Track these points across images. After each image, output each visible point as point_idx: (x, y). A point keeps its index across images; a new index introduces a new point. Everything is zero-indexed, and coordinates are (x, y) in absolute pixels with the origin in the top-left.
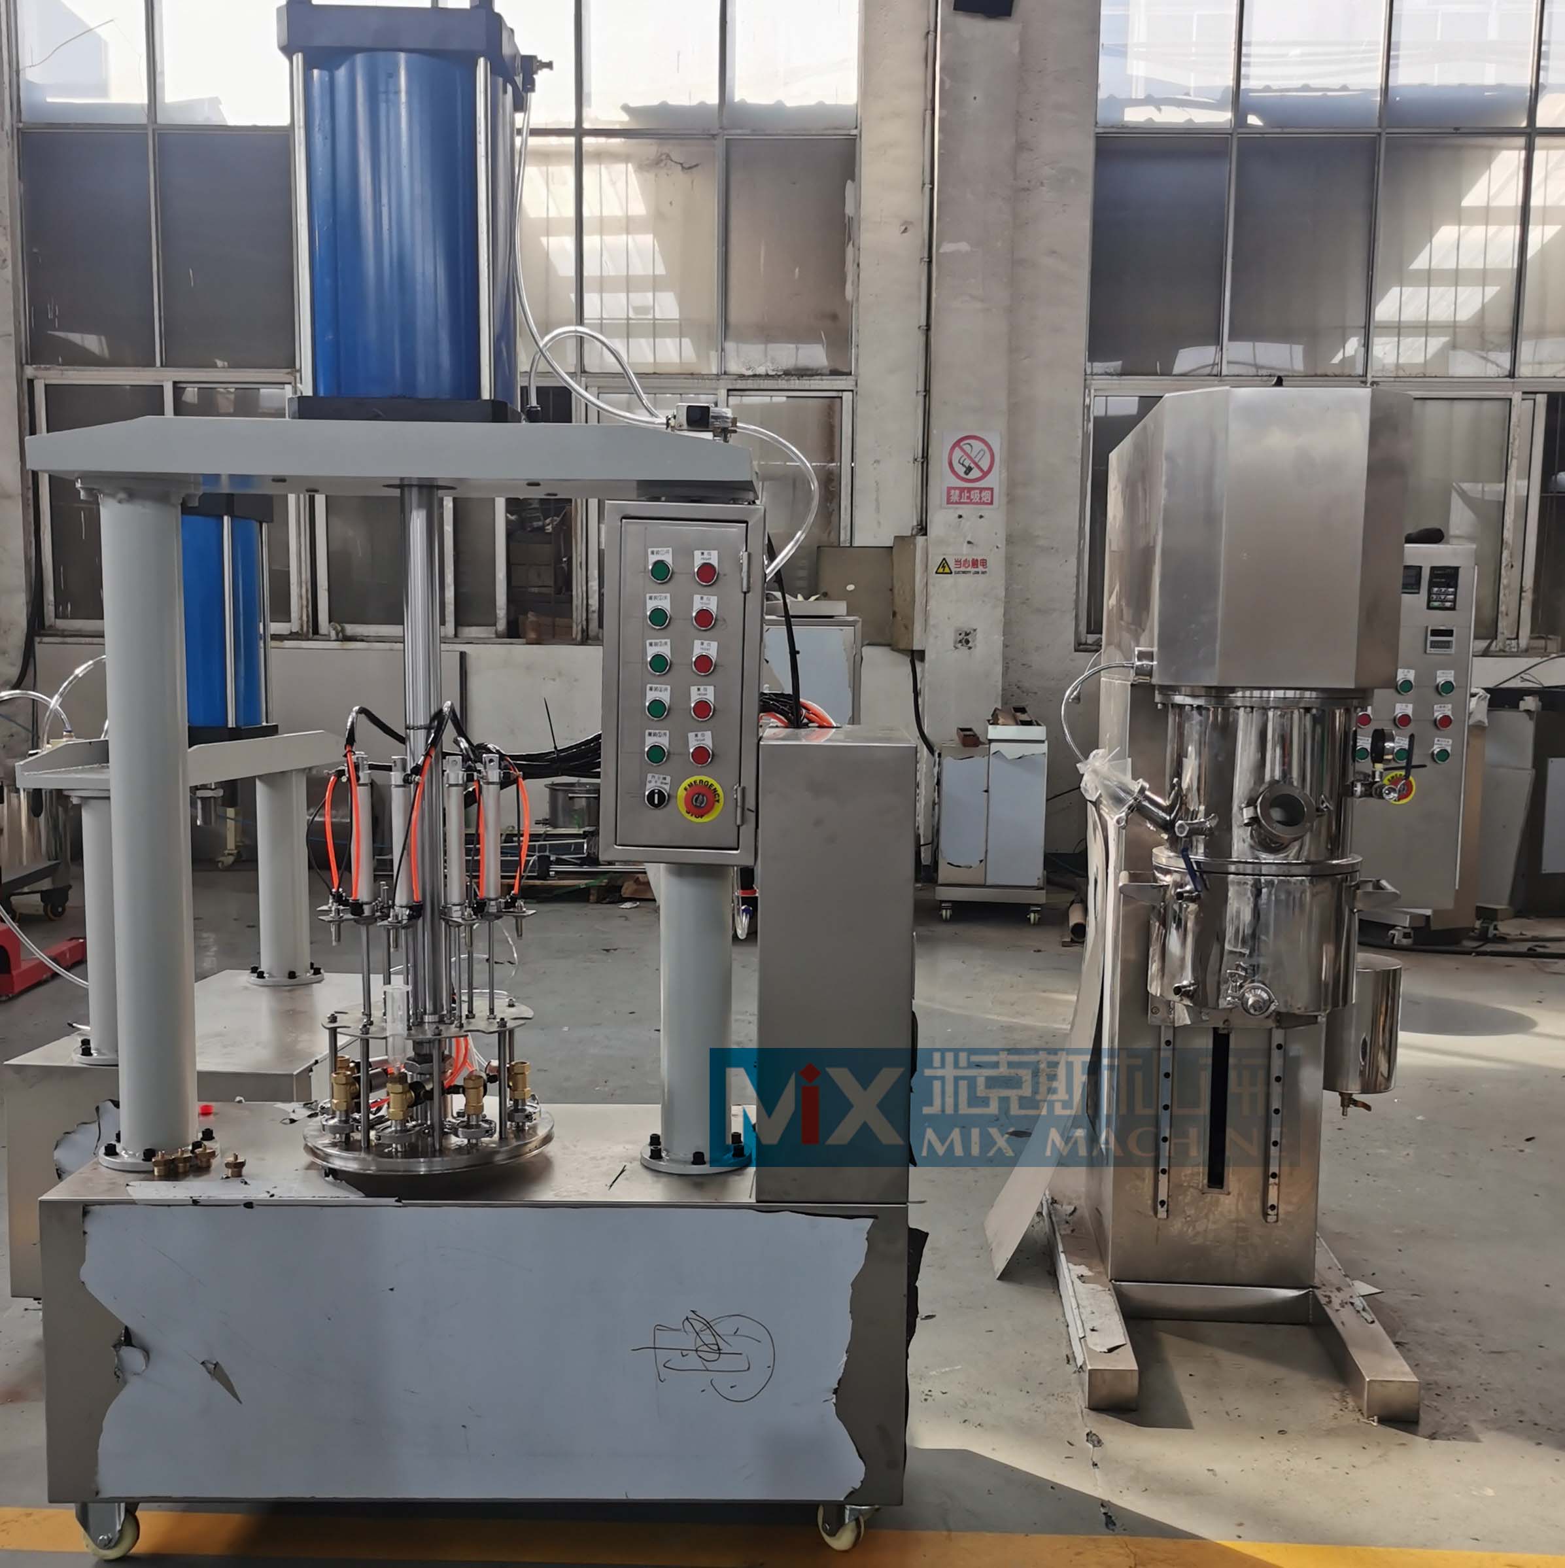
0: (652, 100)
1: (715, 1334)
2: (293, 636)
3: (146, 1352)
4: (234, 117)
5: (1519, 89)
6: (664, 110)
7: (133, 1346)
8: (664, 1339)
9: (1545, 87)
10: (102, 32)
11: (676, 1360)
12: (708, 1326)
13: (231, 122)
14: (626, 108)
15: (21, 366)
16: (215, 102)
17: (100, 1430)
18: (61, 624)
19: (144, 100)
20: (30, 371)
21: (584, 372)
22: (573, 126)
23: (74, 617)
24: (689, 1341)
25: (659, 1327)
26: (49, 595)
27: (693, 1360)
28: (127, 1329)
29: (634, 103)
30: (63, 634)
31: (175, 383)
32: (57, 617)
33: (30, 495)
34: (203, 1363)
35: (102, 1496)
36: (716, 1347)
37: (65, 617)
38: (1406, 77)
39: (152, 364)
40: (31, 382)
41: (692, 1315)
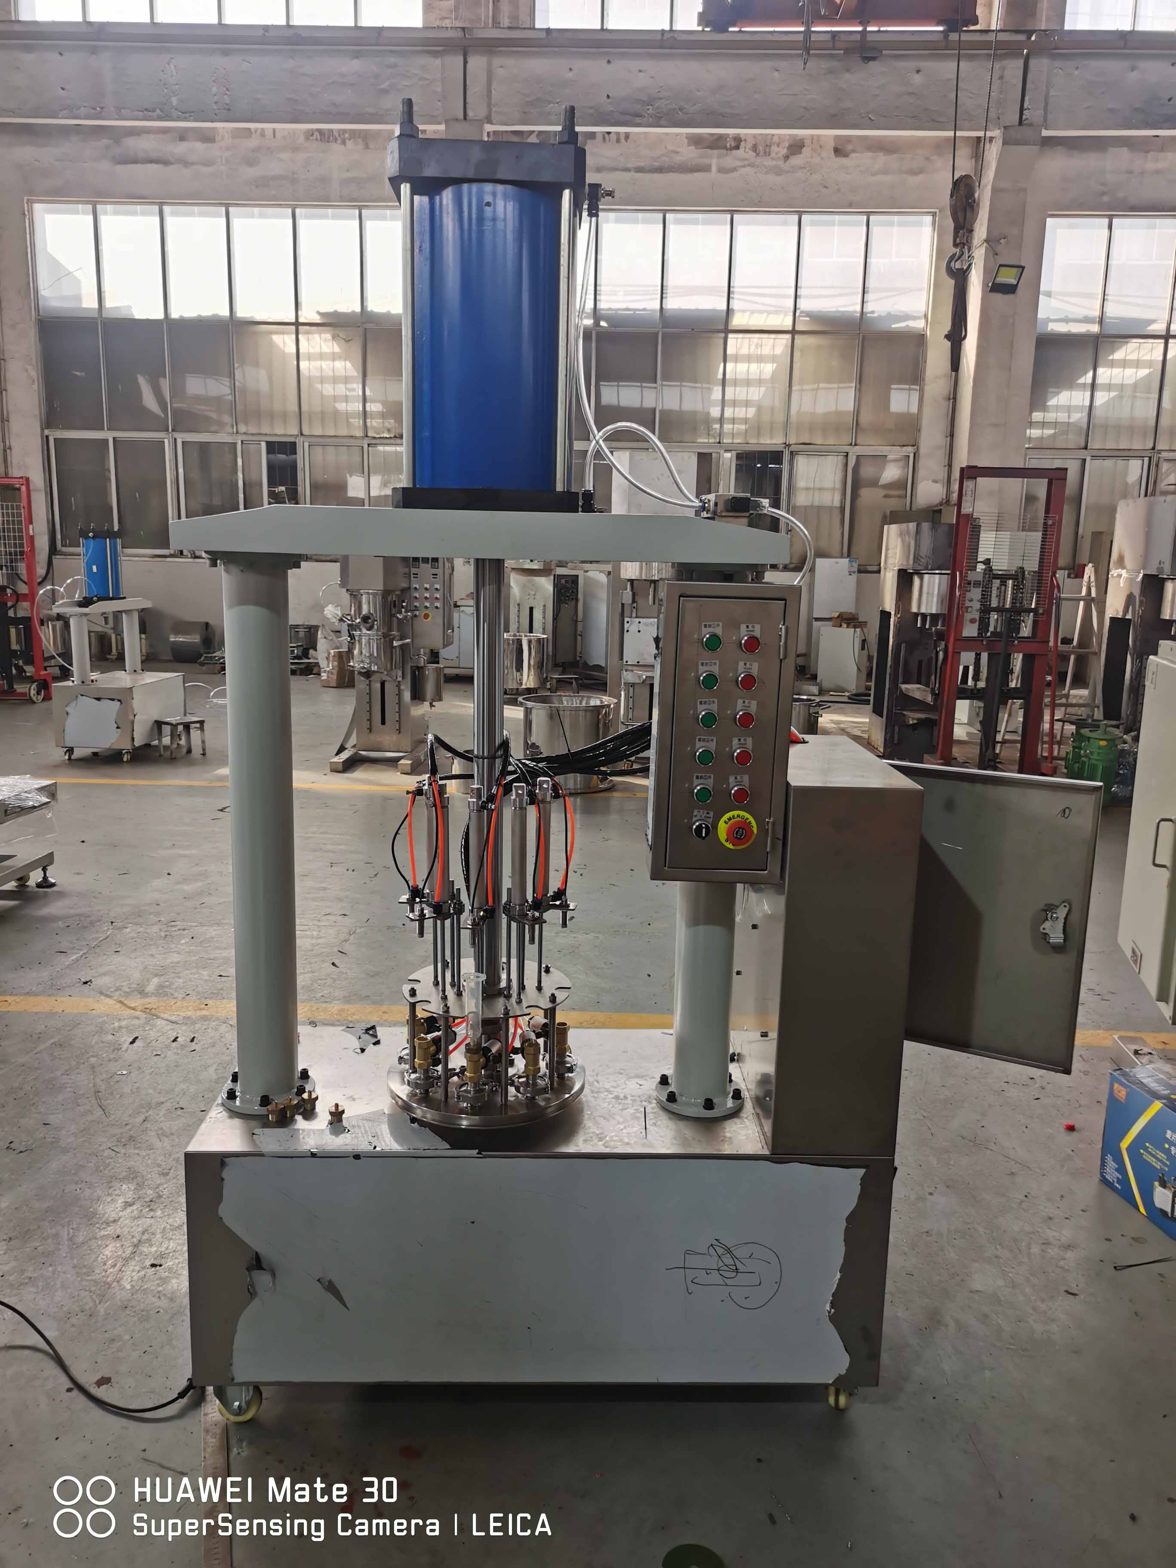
0: (330, 309)
1: (734, 1257)
2: (171, 556)
3: (274, 1275)
4: (139, 314)
5: (722, 311)
6: (336, 314)
7: (264, 1269)
8: (692, 1261)
9: (733, 310)
10: (77, 274)
11: (702, 1277)
12: (729, 1251)
13: (137, 317)
14: (319, 313)
15: (42, 430)
16: (130, 307)
17: (234, 1332)
18: (64, 549)
19: (96, 306)
20: (47, 432)
21: (302, 434)
22: (294, 321)
23: (70, 546)
24: (713, 1263)
25: (688, 1252)
26: (59, 536)
27: (715, 1278)
28: (257, 1253)
29: (322, 311)
30: (65, 554)
31: (114, 438)
32: (62, 546)
33: (48, 489)
34: (318, 1280)
35: (236, 1381)
36: (734, 1268)
37: (65, 546)
38: (672, 304)
39: (103, 429)
40: (47, 437)
41: (717, 1243)
